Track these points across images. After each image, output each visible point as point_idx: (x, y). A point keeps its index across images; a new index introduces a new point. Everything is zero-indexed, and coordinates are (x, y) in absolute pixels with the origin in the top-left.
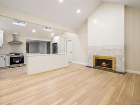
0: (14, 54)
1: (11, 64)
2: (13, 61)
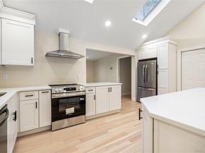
0: (61, 89)
2: (61, 109)
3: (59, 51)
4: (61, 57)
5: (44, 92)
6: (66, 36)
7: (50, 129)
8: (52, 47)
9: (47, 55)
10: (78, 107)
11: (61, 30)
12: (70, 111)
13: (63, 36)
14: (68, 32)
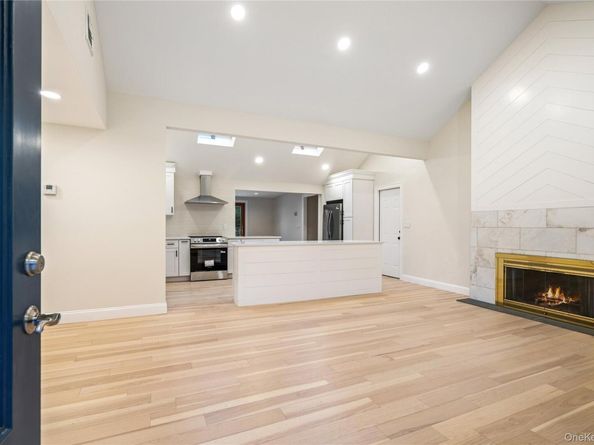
0: (200, 240)
1: (192, 271)
2: (199, 261)
3: (200, 197)
4: (204, 203)
5: (184, 241)
6: (208, 179)
7: (189, 279)
8: (191, 192)
9: (187, 203)
10: (219, 261)
11: (202, 173)
12: (209, 263)
13: (204, 179)
14: (210, 173)
